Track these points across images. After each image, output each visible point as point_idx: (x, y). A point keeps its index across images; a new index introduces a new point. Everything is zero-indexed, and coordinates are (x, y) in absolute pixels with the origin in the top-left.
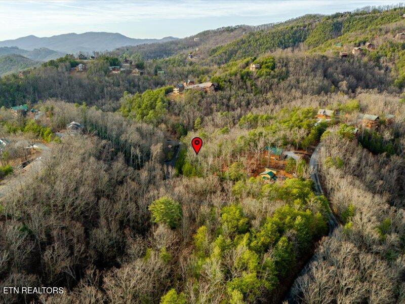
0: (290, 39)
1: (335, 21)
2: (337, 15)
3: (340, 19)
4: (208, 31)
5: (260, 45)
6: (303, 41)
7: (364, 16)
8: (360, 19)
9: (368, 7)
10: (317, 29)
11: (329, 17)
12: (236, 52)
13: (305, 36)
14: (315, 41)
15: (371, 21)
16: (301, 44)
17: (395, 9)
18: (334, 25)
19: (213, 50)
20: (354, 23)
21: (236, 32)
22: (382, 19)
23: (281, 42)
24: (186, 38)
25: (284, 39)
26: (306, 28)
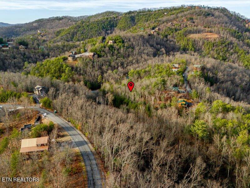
0: (108, 25)
1: (131, 15)
2: (130, 13)
3: (133, 15)
4: (43, 19)
5: (91, 29)
6: (116, 27)
7: (145, 13)
8: (143, 15)
9: (145, 9)
10: (122, 20)
11: (126, 13)
12: (76, 33)
13: (116, 24)
14: (123, 26)
15: (149, 16)
16: (115, 28)
17: (159, 10)
18: (131, 17)
19: (58, 32)
20: (141, 17)
21: (64, 20)
22: (155, 15)
23: (103, 27)
24: (26, 24)
25: (104, 25)
26: (116, 19)
